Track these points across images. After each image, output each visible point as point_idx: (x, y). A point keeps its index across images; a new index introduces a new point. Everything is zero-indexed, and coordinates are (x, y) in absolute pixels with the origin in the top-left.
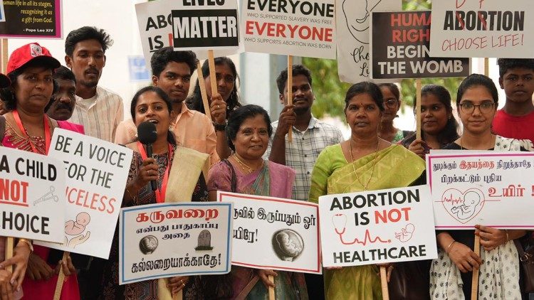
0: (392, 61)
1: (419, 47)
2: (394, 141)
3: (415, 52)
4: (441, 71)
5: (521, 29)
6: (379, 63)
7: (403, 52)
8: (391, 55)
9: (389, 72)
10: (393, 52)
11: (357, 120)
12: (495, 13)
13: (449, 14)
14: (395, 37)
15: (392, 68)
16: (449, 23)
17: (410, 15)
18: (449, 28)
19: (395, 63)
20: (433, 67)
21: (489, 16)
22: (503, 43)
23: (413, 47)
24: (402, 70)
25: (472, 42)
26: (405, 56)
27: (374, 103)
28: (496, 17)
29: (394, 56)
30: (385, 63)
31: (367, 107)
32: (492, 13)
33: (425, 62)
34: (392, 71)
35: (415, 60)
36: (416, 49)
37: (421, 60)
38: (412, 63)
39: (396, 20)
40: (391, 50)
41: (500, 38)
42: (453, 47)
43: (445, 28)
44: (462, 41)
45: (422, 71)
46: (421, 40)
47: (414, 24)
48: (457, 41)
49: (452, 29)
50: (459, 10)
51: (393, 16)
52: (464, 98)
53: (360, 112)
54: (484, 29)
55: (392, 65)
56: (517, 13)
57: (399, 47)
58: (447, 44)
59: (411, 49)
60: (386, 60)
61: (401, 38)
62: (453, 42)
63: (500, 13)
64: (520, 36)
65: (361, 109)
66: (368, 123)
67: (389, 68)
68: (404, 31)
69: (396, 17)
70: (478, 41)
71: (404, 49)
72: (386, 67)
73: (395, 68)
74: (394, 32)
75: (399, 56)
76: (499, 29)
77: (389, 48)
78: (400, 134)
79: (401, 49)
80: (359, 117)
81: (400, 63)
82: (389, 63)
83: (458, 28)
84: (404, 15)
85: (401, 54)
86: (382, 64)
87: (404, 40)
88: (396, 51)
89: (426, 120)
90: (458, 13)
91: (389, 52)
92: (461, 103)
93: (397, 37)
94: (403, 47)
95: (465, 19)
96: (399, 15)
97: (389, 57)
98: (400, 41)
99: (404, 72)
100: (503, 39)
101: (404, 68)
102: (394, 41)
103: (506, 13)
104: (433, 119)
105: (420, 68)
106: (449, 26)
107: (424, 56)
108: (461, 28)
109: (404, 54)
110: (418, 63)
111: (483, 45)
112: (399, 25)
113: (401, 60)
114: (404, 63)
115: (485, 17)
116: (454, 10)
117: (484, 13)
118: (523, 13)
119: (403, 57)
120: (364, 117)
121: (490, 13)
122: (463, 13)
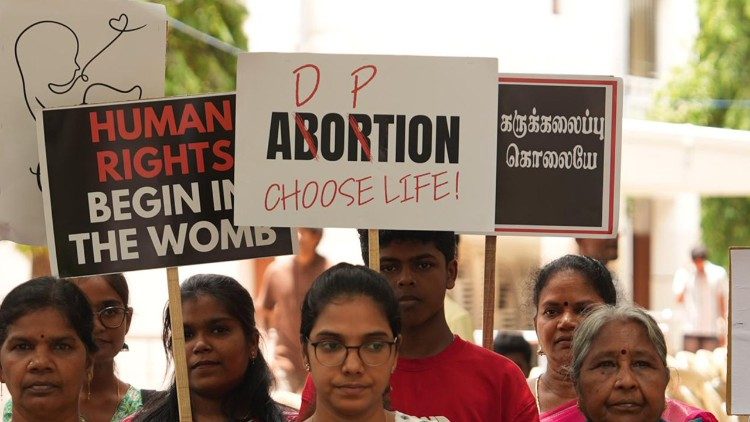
0: (103, 229)
1: (166, 189)
2: (121, 413)
3: (156, 203)
4: (225, 246)
5: (454, 159)
6: (72, 238)
7: (126, 204)
8: (100, 213)
9: (98, 259)
10: (102, 206)
11: (29, 377)
12: (390, 119)
13: (279, 119)
14: (105, 170)
15: (105, 246)
16: (279, 142)
17: (136, 112)
18: (279, 155)
19: (111, 234)
20: (204, 236)
21: (375, 127)
22: (412, 192)
23: (153, 191)
24: (131, 250)
25: (338, 190)
26: (134, 214)
27: (72, 333)
28: (392, 129)
29: (105, 218)
30: (86, 236)
31: (57, 345)
32: (384, 120)
33: (183, 227)
34: (105, 254)
35: (159, 221)
36: (159, 196)
37: (175, 221)
38: (152, 231)
39: (103, 126)
40: (98, 201)
41: (403, 180)
42: (291, 201)
43: (271, 155)
44: (312, 189)
45: (178, 249)
46: (169, 172)
47: (148, 134)
48: (301, 188)
49: (287, 156)
50: (303, 110)
51: (93, 116)
52: (322, 326)
53: (38, 358)
54: (366, 158)
55: (104, 239)
56: (441, 120)
57: (116, 194)
58: (275, 194)
59: (146, 197)
60: (86, 226)
61: (120, 168)
62: (290, 190)
63: (401, 119)
64: (450, 177)
65: (41, 349)
66: (57, 386)
67: (97, 247)
68: (126, 153)
69: (102, 119)
70: (351, 188)
71: (129, 198)
72: (88, 244)
73: (111, 246)
74: (101, 156)
75: (119, 217)
76: (400, 158)
77: (92, 196)
78: (134, 397)
79: (122, 199)
80: (34, 370)
81: (124, 233)
82: (96, 236)
83: (301, 155)
84: (120, 113)
85: (124, 211)
86: (78, 239)
87: (128, 175)
88: (109, 204)
89: (195, 359)
90: (301, 117)
91: (93, 208)
92: (314, 334)
93: (111, 168)
94: (126, 192)
95: (318, 134)
96: (109, 114)
97: (94, 219)
98: (117, 177)
99: (135, 255)
100: (412, 183)
101: (134, 243)
102: (103, 178)
103: (417, 120)
104: (211, 357)
105: (173, 241)
106: (279, 148)
107: (179, 211)
108: (309, 156)
109: (130, 210)
110: (168, 229)
111: (365, 196)
112: (112, 137)
113: (125, 224)
114: (133, 231)
115: (367, 130)
116: (292, 111)
117: (364, 119)
118: (455, 120)
119: (128, 216)
120: (49, 369)
121: (378, 118)
122: (312, 118)
